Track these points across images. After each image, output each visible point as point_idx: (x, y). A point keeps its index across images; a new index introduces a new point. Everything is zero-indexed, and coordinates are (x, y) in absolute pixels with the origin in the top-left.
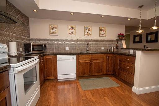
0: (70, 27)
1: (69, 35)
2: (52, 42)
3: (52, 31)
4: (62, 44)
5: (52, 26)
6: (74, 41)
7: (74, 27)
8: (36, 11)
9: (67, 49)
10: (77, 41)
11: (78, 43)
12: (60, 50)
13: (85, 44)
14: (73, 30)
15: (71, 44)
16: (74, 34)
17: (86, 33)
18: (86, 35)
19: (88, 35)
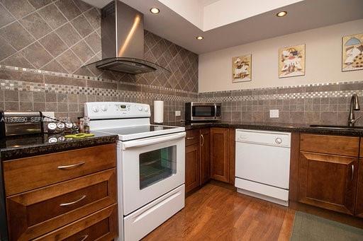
0: (286, 53)
1: (283, 75)
2: (235, 99)
3: (238, 71)
4: (261, 103)
5: (238, 60)
6: (298, 90)
7: (299, 48)
8: (200, 38)
9: (274, 114)
10: (311, 89)
11: (313, 95)
12: (255, 118)
13: (343, 100)
14: (296, 59)
15: (287, 101)
16: (299, 70)
17: (350, 60)
18: (351, 68)
19: (359, 65)
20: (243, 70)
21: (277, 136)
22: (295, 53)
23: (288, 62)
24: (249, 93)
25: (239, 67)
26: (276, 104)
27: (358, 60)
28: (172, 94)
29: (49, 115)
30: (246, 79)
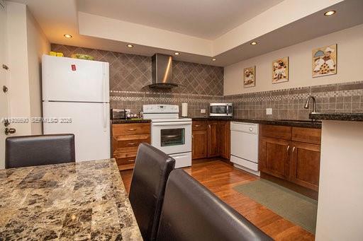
0: (276, 64)
1: (275, 81)
2: (246, 100)
3: (247, 79)
5: (247, 70)
7: (285, 60)
8: (214, 60)
14: (283, 69)
16: (285, 77)
17: (317, 68)
18: (318, 74)
19: (324, 72)
20: (250, 78)
21: (250, 126)
22: (282, 64)
23: (278, 71)
24: (253, 95)
25: (248, 76)
26: (270, 104)
27: (323, 69)
28: (198, 98)
29: (128, 111)
30: (253, 85)
